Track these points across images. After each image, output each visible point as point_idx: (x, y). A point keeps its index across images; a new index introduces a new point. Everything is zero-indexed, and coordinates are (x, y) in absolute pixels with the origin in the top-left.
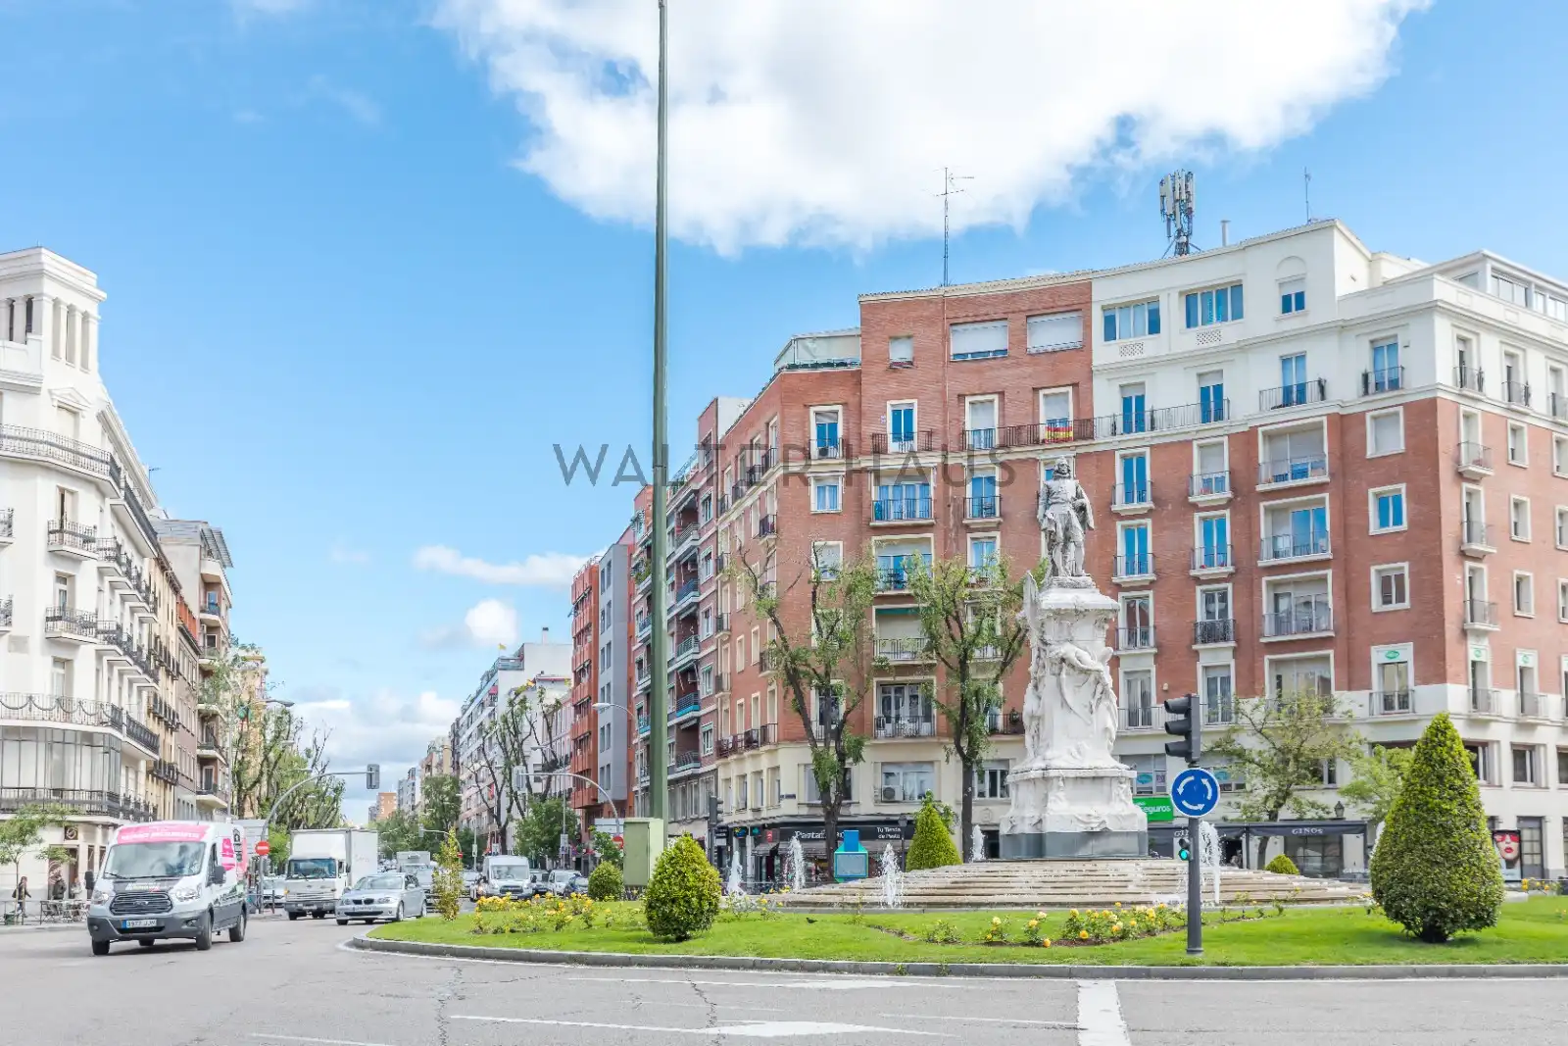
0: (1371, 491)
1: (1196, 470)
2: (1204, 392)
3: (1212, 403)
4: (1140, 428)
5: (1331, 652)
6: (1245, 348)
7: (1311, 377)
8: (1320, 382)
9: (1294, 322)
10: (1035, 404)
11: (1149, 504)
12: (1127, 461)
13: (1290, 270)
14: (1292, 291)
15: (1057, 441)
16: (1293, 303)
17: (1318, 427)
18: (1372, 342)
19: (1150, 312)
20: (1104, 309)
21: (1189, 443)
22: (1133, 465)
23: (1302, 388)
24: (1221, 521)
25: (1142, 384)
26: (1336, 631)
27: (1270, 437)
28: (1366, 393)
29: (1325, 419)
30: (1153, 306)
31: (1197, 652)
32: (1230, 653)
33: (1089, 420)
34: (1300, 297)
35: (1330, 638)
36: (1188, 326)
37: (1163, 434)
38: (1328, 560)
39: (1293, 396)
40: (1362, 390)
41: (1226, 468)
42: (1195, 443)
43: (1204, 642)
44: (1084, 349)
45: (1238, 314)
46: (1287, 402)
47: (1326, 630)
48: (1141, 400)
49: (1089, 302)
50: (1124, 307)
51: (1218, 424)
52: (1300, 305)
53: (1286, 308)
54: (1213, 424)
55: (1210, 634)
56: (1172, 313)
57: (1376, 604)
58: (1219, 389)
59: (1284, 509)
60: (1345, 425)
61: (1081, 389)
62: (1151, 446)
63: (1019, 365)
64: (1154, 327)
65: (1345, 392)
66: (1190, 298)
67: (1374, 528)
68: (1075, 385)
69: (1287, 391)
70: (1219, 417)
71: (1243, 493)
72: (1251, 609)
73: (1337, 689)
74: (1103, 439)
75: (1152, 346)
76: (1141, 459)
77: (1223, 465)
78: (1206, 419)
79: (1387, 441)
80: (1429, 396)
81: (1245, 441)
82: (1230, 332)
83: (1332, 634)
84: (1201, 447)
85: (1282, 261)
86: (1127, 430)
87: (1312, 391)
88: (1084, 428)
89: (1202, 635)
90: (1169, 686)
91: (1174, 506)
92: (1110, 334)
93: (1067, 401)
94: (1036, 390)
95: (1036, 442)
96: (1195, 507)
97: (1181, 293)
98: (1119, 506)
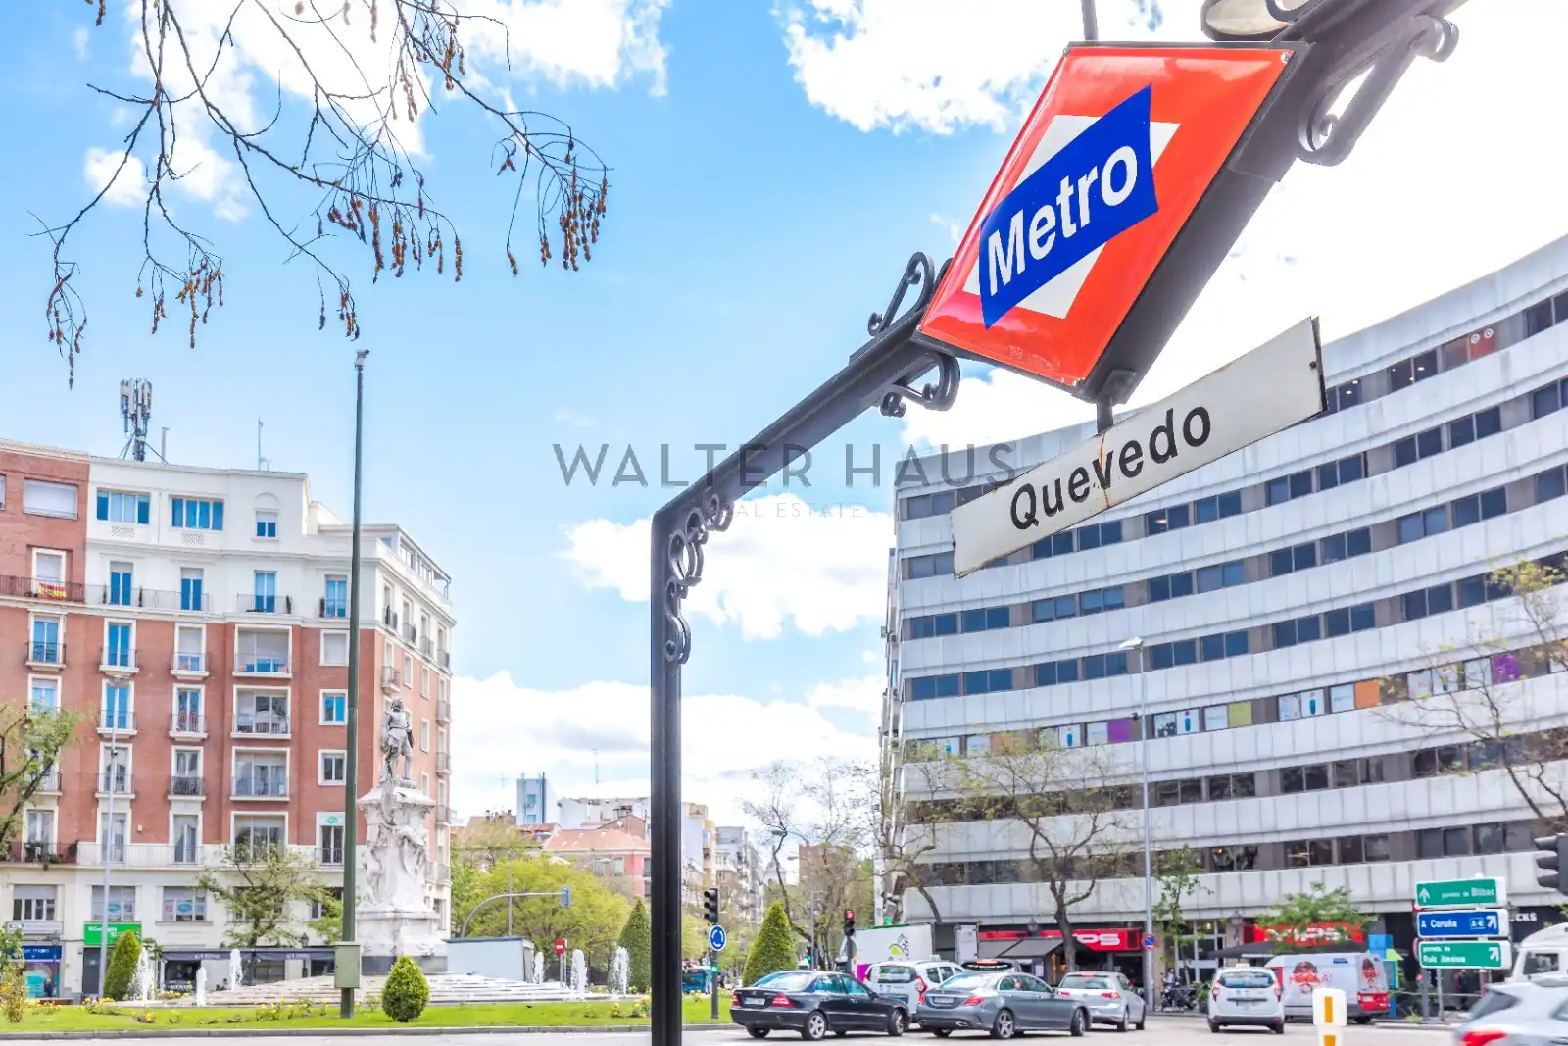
0: (322, 691)
1: (177, 649)
2: (185, 583)
3: (192, 594)
4: (127, 602)
5: (286, 813)
6: (225, 556)
7: (280, 593)
8: (288, 599)
9: (265, 545)
10: (28, 559)
11: (132, 668)
12: (113, 628)
13: (267, 504)
14: (267, 520)
15: (50, 597)
16: (266, 529)
17: (286, 633)
18: (327, 576)
19: (140, 504)
20: (99, 490)
21: (173, 624)
22: (119, 632)
23: (271, 600)
24: (195, 694)
25: (131, 564)
26: (291, 796)
27: (243, 632)
28: (322, 615)
29: (290, 628)
30: (144, 500)
31: (169, 802)
32: (199, 806)
33: (81, 585)
34: (272, 526)
35: (286, 802)
36: (174, 525)
37: (149, 611)
38: (287, 741)
39: (263, 604)
40: (318, 612)
41: (203, 650)
42: (177, 626)
43: (176, 793)
44: (80, 520)
45: (218, 526)
46: (259, 609)
47: (285, 795)
48: (128, 577)
49: (87, 481)
50: (119, 494)
51: (196, 612)
52: (272, 533)
53: (261, 533)
54: (190, 612)
55: (184, 788)
56: (160, 510)
57: (321, 780)
58: (198, 584)
59: (250, 693)
60: (305, 637)
61: (75, 556)
62: (138, 620)
63: (14, 520)
64: (144, 518)
65: (306, 611)
66: (177, 503)
67: (322, 722)
68: (69, 551)
69: (259, 599)
70: (197, 606)
71: (219, 675)
72: (221, 771)
73: (290, 843)
74: (93, 603)
75: (140, 534)
76: (126, 629)
77: (201, 648)
78: (185, 606)
79: (334, 655)
80: (371, 628)
81: (223, 632)
82: (210, 540)
83: (288, 799)
84: (181, 628)
85: (263, 494)
86: (115, 601)
87: (280, 604)
88: (75, 591)
89: (176, 788)
90: (144, 829)
91: (157, 673)
92: (102, 514)
93: (59, 563)
94: (30, 547)
95: (29, 594)
96: (175, 679)
97: (170, 496)
98: (105, 667)
